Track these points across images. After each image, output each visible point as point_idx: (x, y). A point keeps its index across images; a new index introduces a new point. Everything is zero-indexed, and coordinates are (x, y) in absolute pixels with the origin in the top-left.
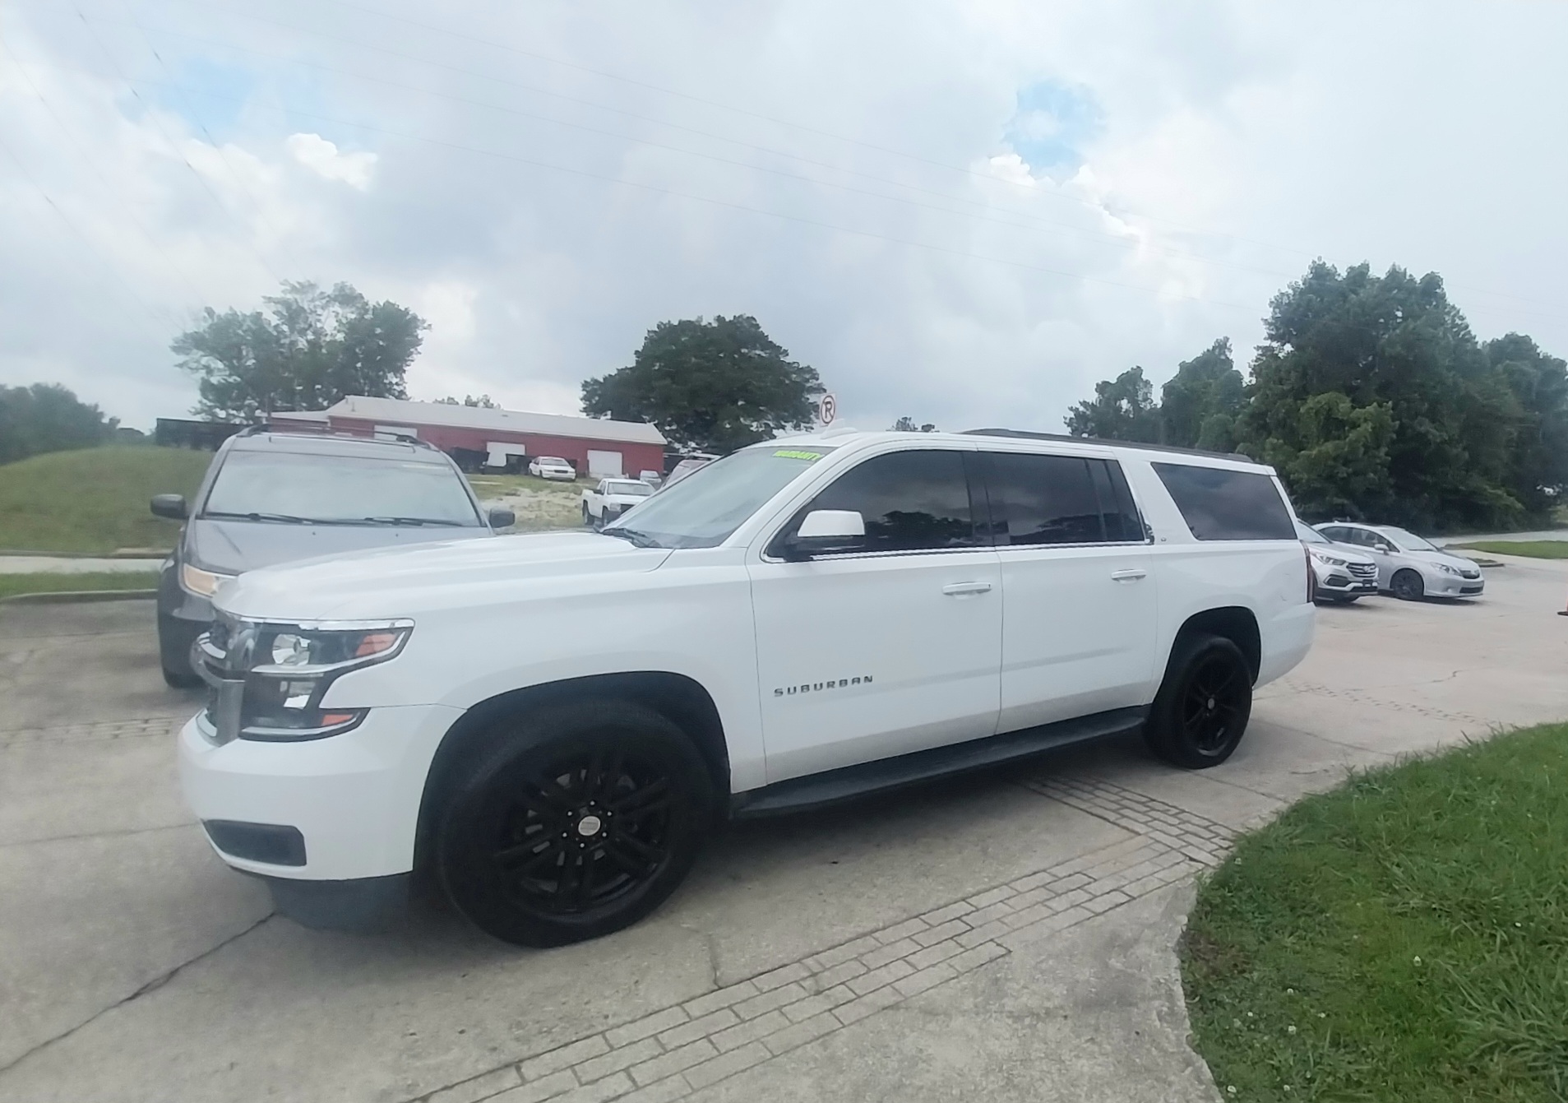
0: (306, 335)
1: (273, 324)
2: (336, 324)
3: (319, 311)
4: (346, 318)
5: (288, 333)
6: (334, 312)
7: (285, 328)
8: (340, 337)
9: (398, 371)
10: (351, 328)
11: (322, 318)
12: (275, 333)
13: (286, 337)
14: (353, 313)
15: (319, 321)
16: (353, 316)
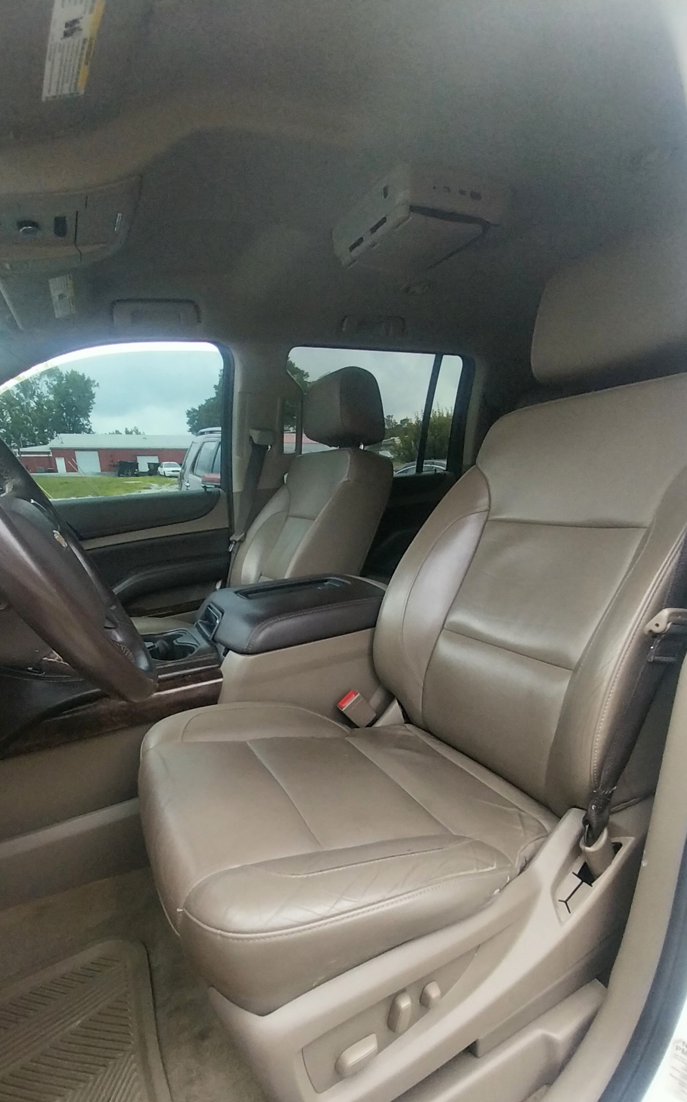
0: (33, 398)
1: (15, 393)
2: (48, 389)
3: (37, 382)
4: (52, 385)
5: (24, 398)
6: (45, 381)
7: (22, 395)
8: (51, 397)
9: (86, 416)
10: (55, 390)
11: (40, 386)
12: (17, 399)
13: (24, 401)
14: (55, 380)
15: (39, 388)
16: (55, 383)
